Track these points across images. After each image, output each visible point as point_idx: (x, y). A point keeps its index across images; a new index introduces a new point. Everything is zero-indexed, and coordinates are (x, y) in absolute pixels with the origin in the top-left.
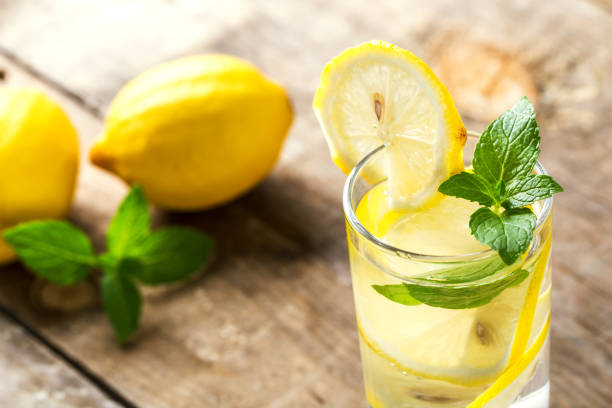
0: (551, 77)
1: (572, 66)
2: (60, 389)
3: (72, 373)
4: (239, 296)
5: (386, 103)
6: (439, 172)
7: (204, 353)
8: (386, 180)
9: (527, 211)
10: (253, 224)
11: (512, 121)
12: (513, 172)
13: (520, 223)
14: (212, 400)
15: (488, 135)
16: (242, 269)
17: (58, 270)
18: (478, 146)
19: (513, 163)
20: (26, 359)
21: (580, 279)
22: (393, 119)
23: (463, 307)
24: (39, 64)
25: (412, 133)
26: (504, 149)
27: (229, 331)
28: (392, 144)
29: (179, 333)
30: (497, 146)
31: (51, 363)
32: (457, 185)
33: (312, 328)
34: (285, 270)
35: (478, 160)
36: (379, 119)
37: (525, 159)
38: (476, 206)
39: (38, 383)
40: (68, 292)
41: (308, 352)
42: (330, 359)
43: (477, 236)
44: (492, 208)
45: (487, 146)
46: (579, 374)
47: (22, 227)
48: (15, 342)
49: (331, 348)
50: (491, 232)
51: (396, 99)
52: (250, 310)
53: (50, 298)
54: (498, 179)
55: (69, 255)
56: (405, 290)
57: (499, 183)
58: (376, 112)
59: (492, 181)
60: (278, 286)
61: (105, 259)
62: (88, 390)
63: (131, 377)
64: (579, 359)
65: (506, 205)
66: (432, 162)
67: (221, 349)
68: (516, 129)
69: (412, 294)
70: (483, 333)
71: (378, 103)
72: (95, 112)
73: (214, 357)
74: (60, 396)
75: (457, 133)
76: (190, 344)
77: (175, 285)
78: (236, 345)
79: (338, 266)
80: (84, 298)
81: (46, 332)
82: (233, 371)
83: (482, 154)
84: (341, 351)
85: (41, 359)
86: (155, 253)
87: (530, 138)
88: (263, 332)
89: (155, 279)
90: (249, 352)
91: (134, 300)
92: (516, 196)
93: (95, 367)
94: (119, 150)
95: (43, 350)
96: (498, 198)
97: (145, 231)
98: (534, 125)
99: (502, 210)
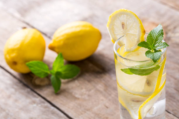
0: (169, 30)
1: (175, 28)
2: (39, 104)
3: (43, 100)
4: (87, 82)
5: (125, 24)
6: (138, 41)
7: (77, 96)
8: (125, 45)
9: (160, 51)
10: (91, 65)
11: (157, 30)
12: (157, 42)
13: (158, 54)
14: (79, 107)
15: (151, 33)
16: (87, 76)
17: (40, 74)
18: (148, 36)
19: (156, 40)
20: (31, 96)
21: (175, 79)
22: (127, 29)
23: (143, 75)
24: (35, 26)
25: (131, 32)
26: (155, 36)
27: (84, 90)
28: (126, 35)
29: (71, 91)
30: (153, 36)
31: (37, 98)
32: (142, 44)
33: (105, 90)
34: (98, 76)
35: (148, 39)
36: (123, 28)
37: (160, 39)
38: (147, 50)
39: (34, 102)
40: (42, 80)
41: (104, 96)
42: (110, 98)
43: (147, 56)
44: (151, 51)
45: (150, 36)
46: (174, 102)
47: (31, 62)
48: (28, 93)
49: (110, 95)
50: (151, 55)
51: (128, 23)
52: (89, 86)
53: (37, 82)
54: (153, 43)
55: (43, 70)
56: (129, 70)
57: (153, 44)
58: (122, 27)
59: (151, 44)
60: (96, 80)
61: (52, 71)
62: (47, 104)
63: (58, 101)
64: (174, 98)
65: (155, 50)
66: (136, 39)
67: (82, 95)
68: (158, 32)
69: (131, 71)
70: (148, 83)
71: (123, 25)
72: (50, 38)
73: (80, 97)
74: (40, 105)
75: (143, 31)
76: (73, 94)
77: (70, 79)
78: (85, 94)
79: (112, 75)
80: (46, 82)
81: (36, 90)
82: (85, 100)
83: (149, 38)
84: (113, 96)
85: (35, 96)
86: (65, 71)
87: (161, 34)
88: (93, 91)
89: (65, 78)
90: (89, 96)
91: (59, 83)
92: (157, 48)
93: (49, 99)
94: (56, 45)
95: (35, 94)
96: (152, 48)
97: (63, 65)
98: (162, 31)
99: (154, 51)
